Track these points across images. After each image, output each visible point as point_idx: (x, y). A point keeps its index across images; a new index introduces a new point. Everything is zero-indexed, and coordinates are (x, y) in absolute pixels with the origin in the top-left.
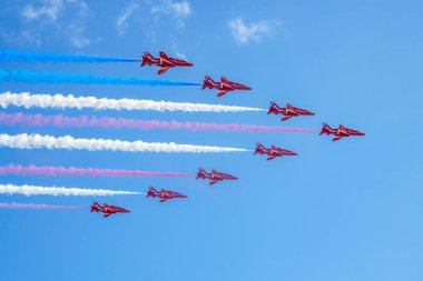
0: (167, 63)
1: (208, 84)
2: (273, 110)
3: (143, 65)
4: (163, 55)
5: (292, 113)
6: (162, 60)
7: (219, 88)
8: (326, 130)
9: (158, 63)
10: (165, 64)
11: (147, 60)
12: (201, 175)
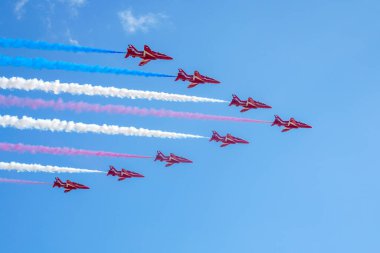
0: (149, 55)
1: (181, 76)
2: (235, 102)
3: (127, 56)
4: (147, 48)
5: (251, 105)
6: (145, 52)
7: (191, 80)
8: (277, 122)
9: (141, 56)
10: (147, 57)
11: (131, 52)
12: (159, 157)
